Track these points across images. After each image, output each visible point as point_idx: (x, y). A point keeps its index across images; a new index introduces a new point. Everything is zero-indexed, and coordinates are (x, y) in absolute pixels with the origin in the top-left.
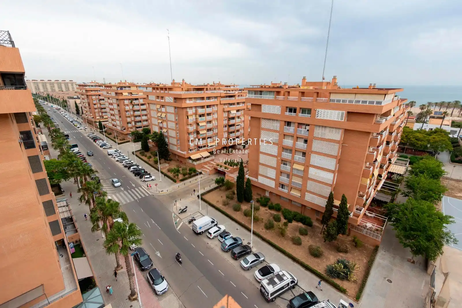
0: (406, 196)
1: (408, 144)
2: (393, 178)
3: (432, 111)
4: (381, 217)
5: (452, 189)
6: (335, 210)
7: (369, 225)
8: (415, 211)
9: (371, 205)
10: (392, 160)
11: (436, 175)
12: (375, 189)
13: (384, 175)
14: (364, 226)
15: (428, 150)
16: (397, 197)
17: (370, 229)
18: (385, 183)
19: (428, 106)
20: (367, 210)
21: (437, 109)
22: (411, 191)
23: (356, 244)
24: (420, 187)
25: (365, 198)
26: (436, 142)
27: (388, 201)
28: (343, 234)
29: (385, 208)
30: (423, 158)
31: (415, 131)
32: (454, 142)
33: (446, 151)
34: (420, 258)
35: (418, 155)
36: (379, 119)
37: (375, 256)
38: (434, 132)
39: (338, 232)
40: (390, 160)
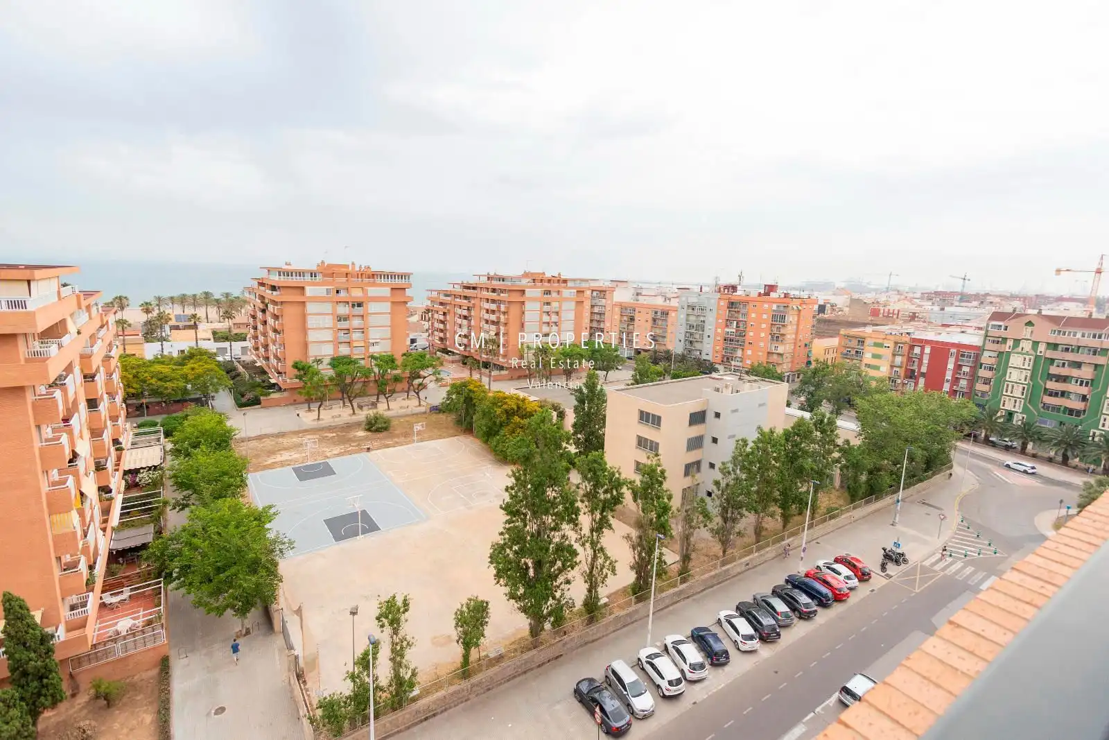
0: (184, 507)
1: (147, 393)
2: (140, 481)
3: (169, 314)
4: (149, 586)
5: (257, 456)
7: (124, 624)
8: (213, 529)
9: (109, 572)
10: (121, 440)
11: (222, 441)
12: (104, 530)
13: (117, 483)
14: (111, 637)
15: (193, 396)
16: (166, 520)
17: (132, 632)
18: (125, 501)
19: (158, 305)
20: (103, 592)
21: (178, 310)
22: (190, 492)
23: (106, 700)
24: (203, 477)
25: (83, 566)
26: (199, 376)
27: (149, 538)
28: (54, 704)
29: (147, 559)
30: (187, 416)
31: (150, 361)
32: (230, 369)
33: (223, 390)
34: (254, 614)
35: (175, 412)
36: (36, 345)
37: (168, 684)
38: (188, 357)
39: (35, 713)
40: (116, 442)
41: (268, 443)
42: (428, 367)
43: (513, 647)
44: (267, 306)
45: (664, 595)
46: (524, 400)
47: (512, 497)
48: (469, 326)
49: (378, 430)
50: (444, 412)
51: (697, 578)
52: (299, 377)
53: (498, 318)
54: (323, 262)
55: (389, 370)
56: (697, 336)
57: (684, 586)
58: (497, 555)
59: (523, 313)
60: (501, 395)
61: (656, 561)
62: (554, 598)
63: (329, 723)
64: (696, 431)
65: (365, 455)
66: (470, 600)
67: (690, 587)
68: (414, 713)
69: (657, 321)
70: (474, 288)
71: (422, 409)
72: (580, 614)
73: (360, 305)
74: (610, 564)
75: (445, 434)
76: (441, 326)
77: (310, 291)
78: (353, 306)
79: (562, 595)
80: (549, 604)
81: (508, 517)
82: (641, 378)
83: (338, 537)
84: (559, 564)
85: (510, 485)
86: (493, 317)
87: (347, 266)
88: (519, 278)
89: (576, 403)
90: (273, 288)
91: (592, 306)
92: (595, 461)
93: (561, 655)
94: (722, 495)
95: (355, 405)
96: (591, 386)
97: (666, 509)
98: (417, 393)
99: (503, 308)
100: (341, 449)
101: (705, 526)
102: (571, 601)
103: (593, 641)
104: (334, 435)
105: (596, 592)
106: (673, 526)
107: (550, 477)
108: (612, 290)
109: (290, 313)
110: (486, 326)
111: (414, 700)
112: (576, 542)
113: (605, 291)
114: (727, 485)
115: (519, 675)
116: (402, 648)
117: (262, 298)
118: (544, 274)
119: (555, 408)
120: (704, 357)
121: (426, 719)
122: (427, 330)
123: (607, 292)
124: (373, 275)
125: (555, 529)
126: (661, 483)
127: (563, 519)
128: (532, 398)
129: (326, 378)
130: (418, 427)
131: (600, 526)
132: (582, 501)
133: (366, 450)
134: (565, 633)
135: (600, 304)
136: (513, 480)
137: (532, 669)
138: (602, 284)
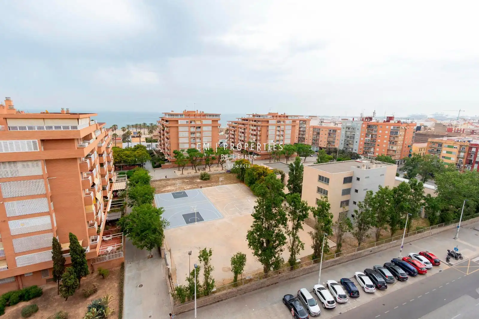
0: (132, 206)
1: (122, 162)
2: (118, 195)
3: (131, 132)
4: (118, 235)
6: (67, 256)
7: (110, 249)
8: (140, 215)
9: (106, 228)
10: (112, 179)
11: (146, 181)
12: (104, 212)
13: (110, 195)
14: (105, 253)
15: (138, 163)
16: (126, 210)
17: (112, 252)
18: (112, 202)
19: (128, 128)
20: (103, 236)
21: (135, 130)
22: (134, 200)
23: (103, 276)
24: (139, 194)
25: (96, 225)
26: (140, 155)
27: (119, 217)
28: (85, 275)
29: (118, 225)
30: (135, 171)
31: (123, 150)
32: (151, 153)
33: (148, 161)
34: (154, 250)
35: (132, 169)
36: (81, 143)
37: (123, 273)
38: (137, 148)
39: (79, 277)
40: (110, 180)
41: (163, 183)
42: (226, 154)
43: (256, 276)
44: (164, 128)
45: (328, 261)
46: (266, 169)
47: (257, 211)
48: (244, 136)
49: (205, 179)
50: (232, 173)
51: (344, 255)
52: (176, 157)
53: (257, 133)
54: (185, 110)
55: (210, 155)
56: (351, 142)
57: (338, 258)
58: (250, 235)
59: (268, 131)
60: (256, 166)
61: (324, 245)
62: (275, 257)
63: (179, 297)
64: (347, 186)
65: (200, 189)
66: (238, 254)
67: (342, 259)
68: (214, 298)
69: (331, 134)
70: (247, 120)
71: (224, 171)
72: (287, 265)
73: (199, 128)
74: (301, 244)
75: (232, 182)
76: (233, 136)
77: (180, 122)
78: (197, 128)
79: (279, 256)
80: (272, 259)
81: (255, 220)
82: (321, 160)
83: (188, 222)
84: (277, 242)
85: (256, 206)
86: (255, 133)
87: (195, 112)
88: (266, 115)
89: (290, 171)
90: (167, 121)
91: (300, 128)
92: (295, 198)
93: (278, 282)
94: (359, 217)
95: (197, 168)
96: (297, 163)
97: (329, 222)
98: (222, 165)
99: (259, 128)
100: (191, 186)
101: (349, 231)
102: (282, 259)
103: (293, 278)
104: (188, 180)
105: (295, 256)
106: (333, 230)
107: (274, 203)
108: (309, 120)
109: (173, 130)
110: (252, 137)
111: (214, 292)
112: (285, 233)
113: (306, 121)
114: (362, 213)
115: (259, 289)
116: (209, 271)
117: (163, 125)
118: (278, 113)
119: (281, 173)
120: (354, 151)
121: (218, 301)
122: (227, 138)
124: (205, 115)
125: (276, 226)
126: (327, 210)
127: (279, 223)
128: (270, 168)
129: (185, 157)
130: (221, 179)
131: (297, 227)
132: (289, 215)
133: (200, 187)
134: (280, 273)
135: (303, 127)
136: (257, 203)
137: (264, 287)
138: (304, 118)
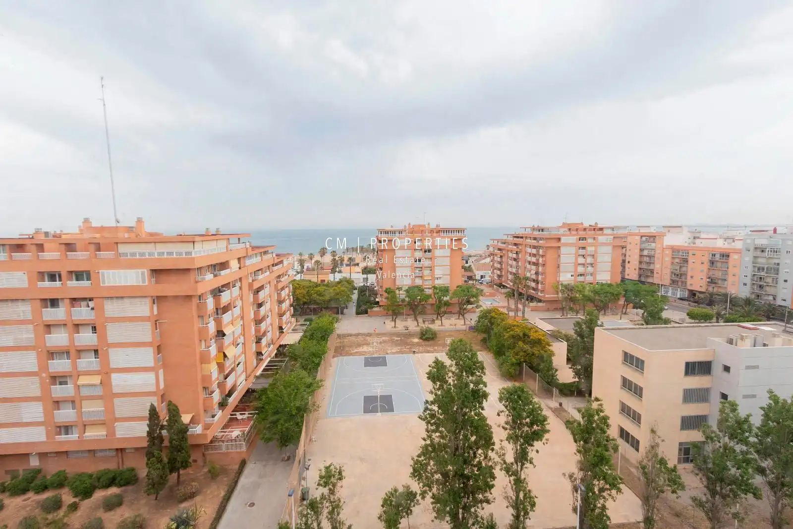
23: (211, 475)
48: (517, 267)
53: (538, 260)
54: (409, 224)
56: (770, 280)
59: (559, 256)
65: (411, 356)
69: (715, 263)
70: (521, 237)
73: (429, 251)
76: (499, 266)
78: (425, 251)
86: (534, 260)
87: (424, 226)
88: (556, 229)
91: (642, 250)
98: (463, 316)
99: (541, 252)
108: (662, 235)
109: (387, 256)
110: (528, 266)
113: (655, 237)
118: (580, 224)
120: (780, 303)
123: (657, 237)
124: (440, 230)
135: (648, 248)
138: (652, 230)
